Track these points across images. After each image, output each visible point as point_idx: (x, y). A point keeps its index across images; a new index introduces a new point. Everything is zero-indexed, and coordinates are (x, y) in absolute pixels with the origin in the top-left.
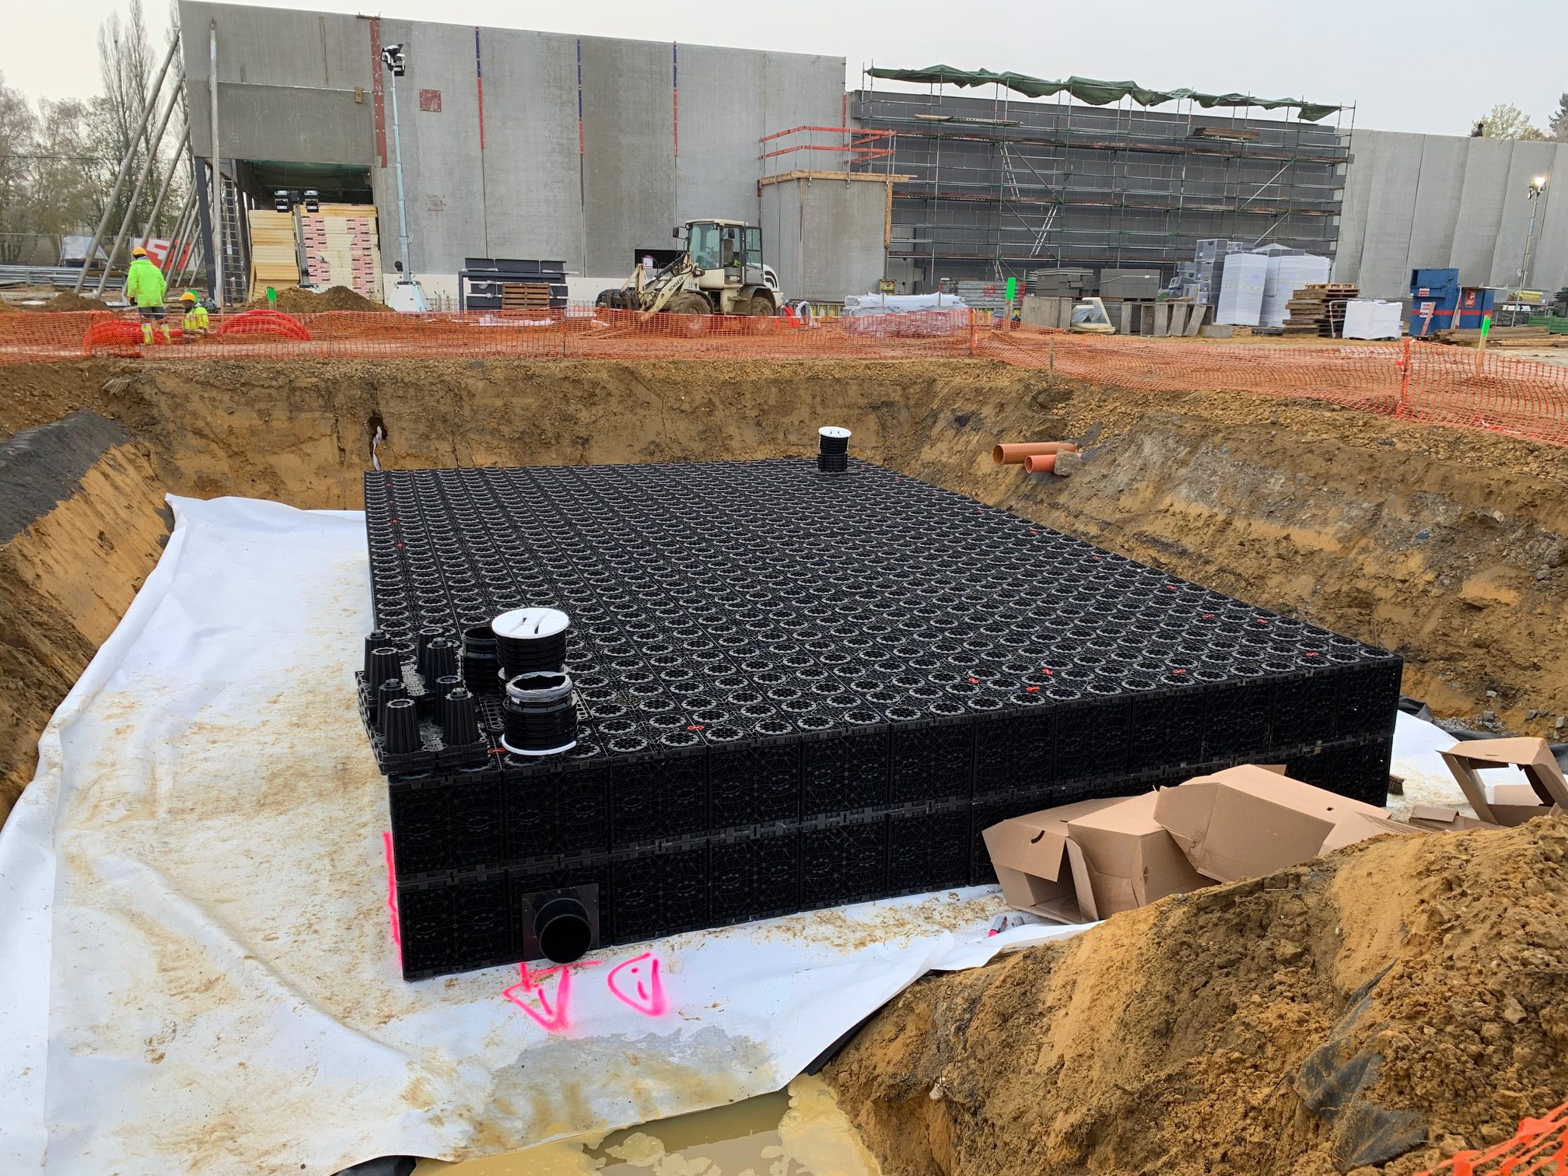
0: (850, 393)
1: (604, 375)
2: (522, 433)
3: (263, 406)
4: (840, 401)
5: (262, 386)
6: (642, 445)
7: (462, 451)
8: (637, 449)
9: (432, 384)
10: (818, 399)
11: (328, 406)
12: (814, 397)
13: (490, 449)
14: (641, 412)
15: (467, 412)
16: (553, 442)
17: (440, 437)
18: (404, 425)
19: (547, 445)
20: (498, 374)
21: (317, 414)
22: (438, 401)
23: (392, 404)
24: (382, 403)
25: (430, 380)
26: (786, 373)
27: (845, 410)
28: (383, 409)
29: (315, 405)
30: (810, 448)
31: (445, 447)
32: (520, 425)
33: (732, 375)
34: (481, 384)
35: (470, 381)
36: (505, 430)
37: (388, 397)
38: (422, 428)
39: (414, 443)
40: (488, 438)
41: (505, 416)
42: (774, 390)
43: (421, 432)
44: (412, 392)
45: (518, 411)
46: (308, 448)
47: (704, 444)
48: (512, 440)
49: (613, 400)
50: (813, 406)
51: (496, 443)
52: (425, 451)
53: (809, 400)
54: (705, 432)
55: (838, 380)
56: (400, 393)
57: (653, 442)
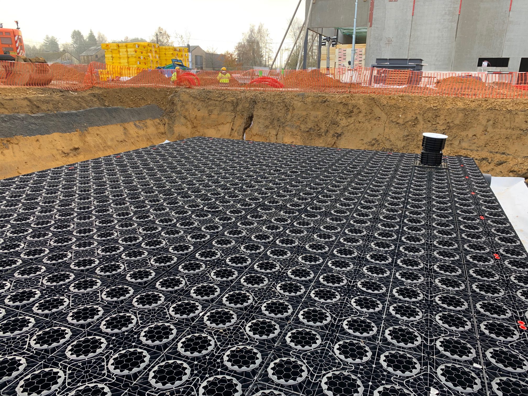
0: (517, 120)
1: (361, 102)
2: (310, 129)
3: (211, 108)
4: (508, 124)
5: (214, 100)
6: (369, 140)
7: (280, 135)
8: (365, 142)
9: (279, 103)
10: (491, 122)
11: (234, 110)
12: (488, 121)
13: (293, 135)
14: (374, 122)
15: (289, 117)
16: (323, 134)
17: (274, 128)
18: (260, 121)
19: (320, 136)
20: (309, 100)
21: (229, 113)
22: (278, 111)
23: (260, 111)
24: (256, 110)
25: (279, 101)
26: (473, 105)
27: (509, 131)
28: (255, 113)
29: (230, 109)
30: (475, 152)
31: (274, 132)
32: (310, 125)
33: (435, 105)
34: (300, 104)
35: (295, 102)
36: (303, 127)
37: (258, 108)
38: (267, 123)
39: (262, 129)
40: (294, 130)
41: (305, 120)
42: (461, 115)
43: (266, 125)
44: (269, 106)
45: (312, 118)
46: (220, 127)
47: (405, 143)
48: (304, 132)
49: (361, 115)
50: (486, 127)
51: (296, 132)
52: (264, 133)
53: (484, 122)
54: (408, 136)
55: (510, 111)
56: (264, 107)
57: (375, 139)
